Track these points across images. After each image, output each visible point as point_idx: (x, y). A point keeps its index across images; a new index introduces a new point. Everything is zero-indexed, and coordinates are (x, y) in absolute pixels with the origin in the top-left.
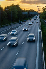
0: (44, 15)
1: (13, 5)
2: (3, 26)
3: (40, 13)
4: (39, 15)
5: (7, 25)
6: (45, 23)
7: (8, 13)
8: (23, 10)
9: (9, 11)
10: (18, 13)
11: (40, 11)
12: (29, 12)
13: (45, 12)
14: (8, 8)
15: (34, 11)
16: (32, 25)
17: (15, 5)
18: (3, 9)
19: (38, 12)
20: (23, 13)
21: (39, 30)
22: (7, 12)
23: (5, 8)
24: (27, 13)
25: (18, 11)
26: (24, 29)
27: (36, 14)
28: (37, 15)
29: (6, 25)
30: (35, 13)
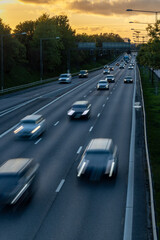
0: (155, 51)
1: (45, 16)
2: (11, 89)
3: (140, 45)
4: (136, 54)
5: (26, 86)
6: (156, 81)
7: (26, 45)
8: (79, 36)
9: (30, 38)
10: (62, 46)
11: (141, 40)
12: (101, 40)
13: (157, 41)
14: (27, 26)
15: (118, 39)
16: (107, 92)
17: (50, 17)
18: (12, 32)
19: (132, 41)
20: (81, 45)
21: (137, 106)
22: (23, 41)
23: (17, 27)
24: (93, 45)
25: (63, 39)
26: (71, 112)
27: (125, 48)
28: (129, 53)
29: (22, 86)
30: (120, 45)
